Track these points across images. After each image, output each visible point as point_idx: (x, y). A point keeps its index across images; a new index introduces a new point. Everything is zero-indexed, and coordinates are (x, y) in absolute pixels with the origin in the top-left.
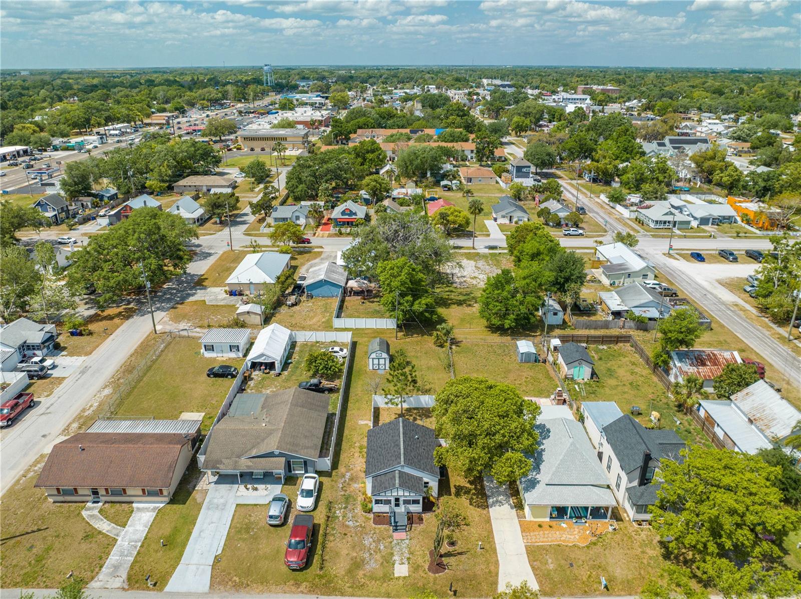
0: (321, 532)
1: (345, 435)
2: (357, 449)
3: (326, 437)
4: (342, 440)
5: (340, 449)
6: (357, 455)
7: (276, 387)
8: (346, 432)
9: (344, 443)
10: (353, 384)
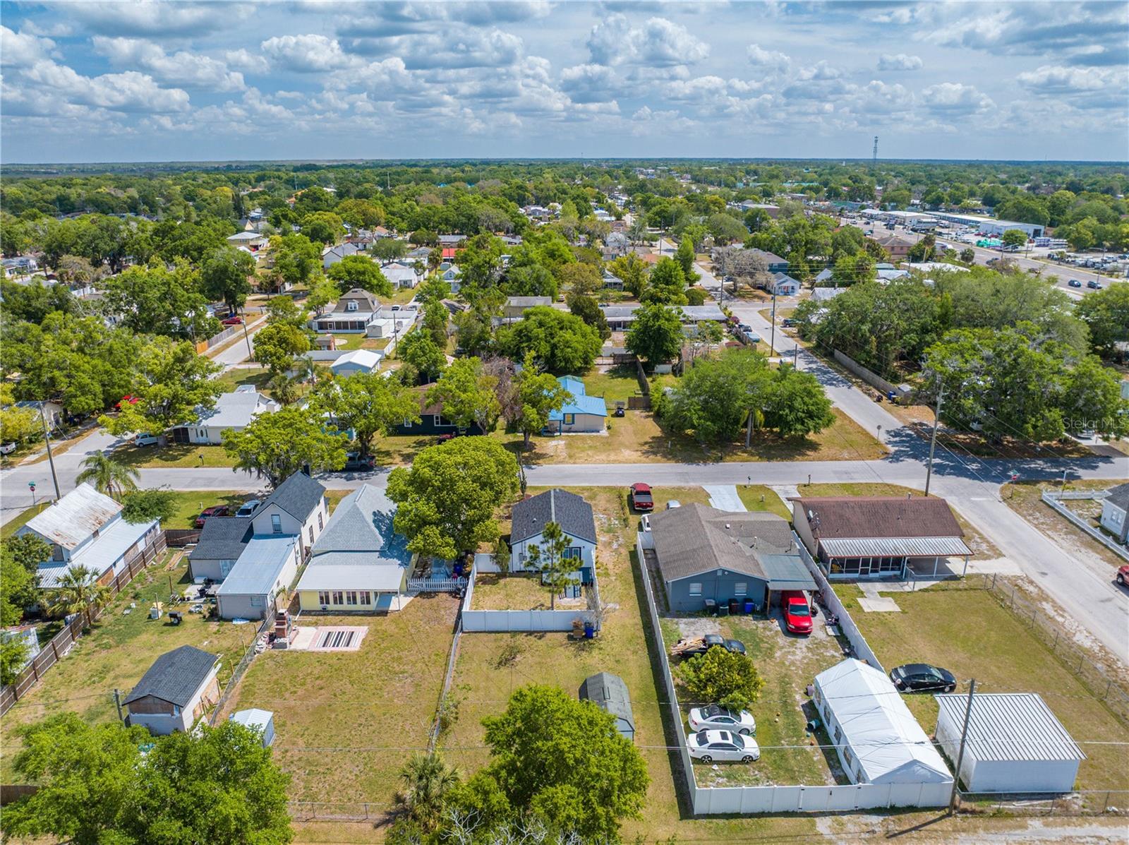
0: (627, 510)
1: (634, 590)
2: (611, 572)
3: (658, 585)
4: (635, 582)
5: (633, 571)
6: (610, 566)
7: (793, 663)
8: (633, 592)
9: (632, 580)
10: (648, 672)
